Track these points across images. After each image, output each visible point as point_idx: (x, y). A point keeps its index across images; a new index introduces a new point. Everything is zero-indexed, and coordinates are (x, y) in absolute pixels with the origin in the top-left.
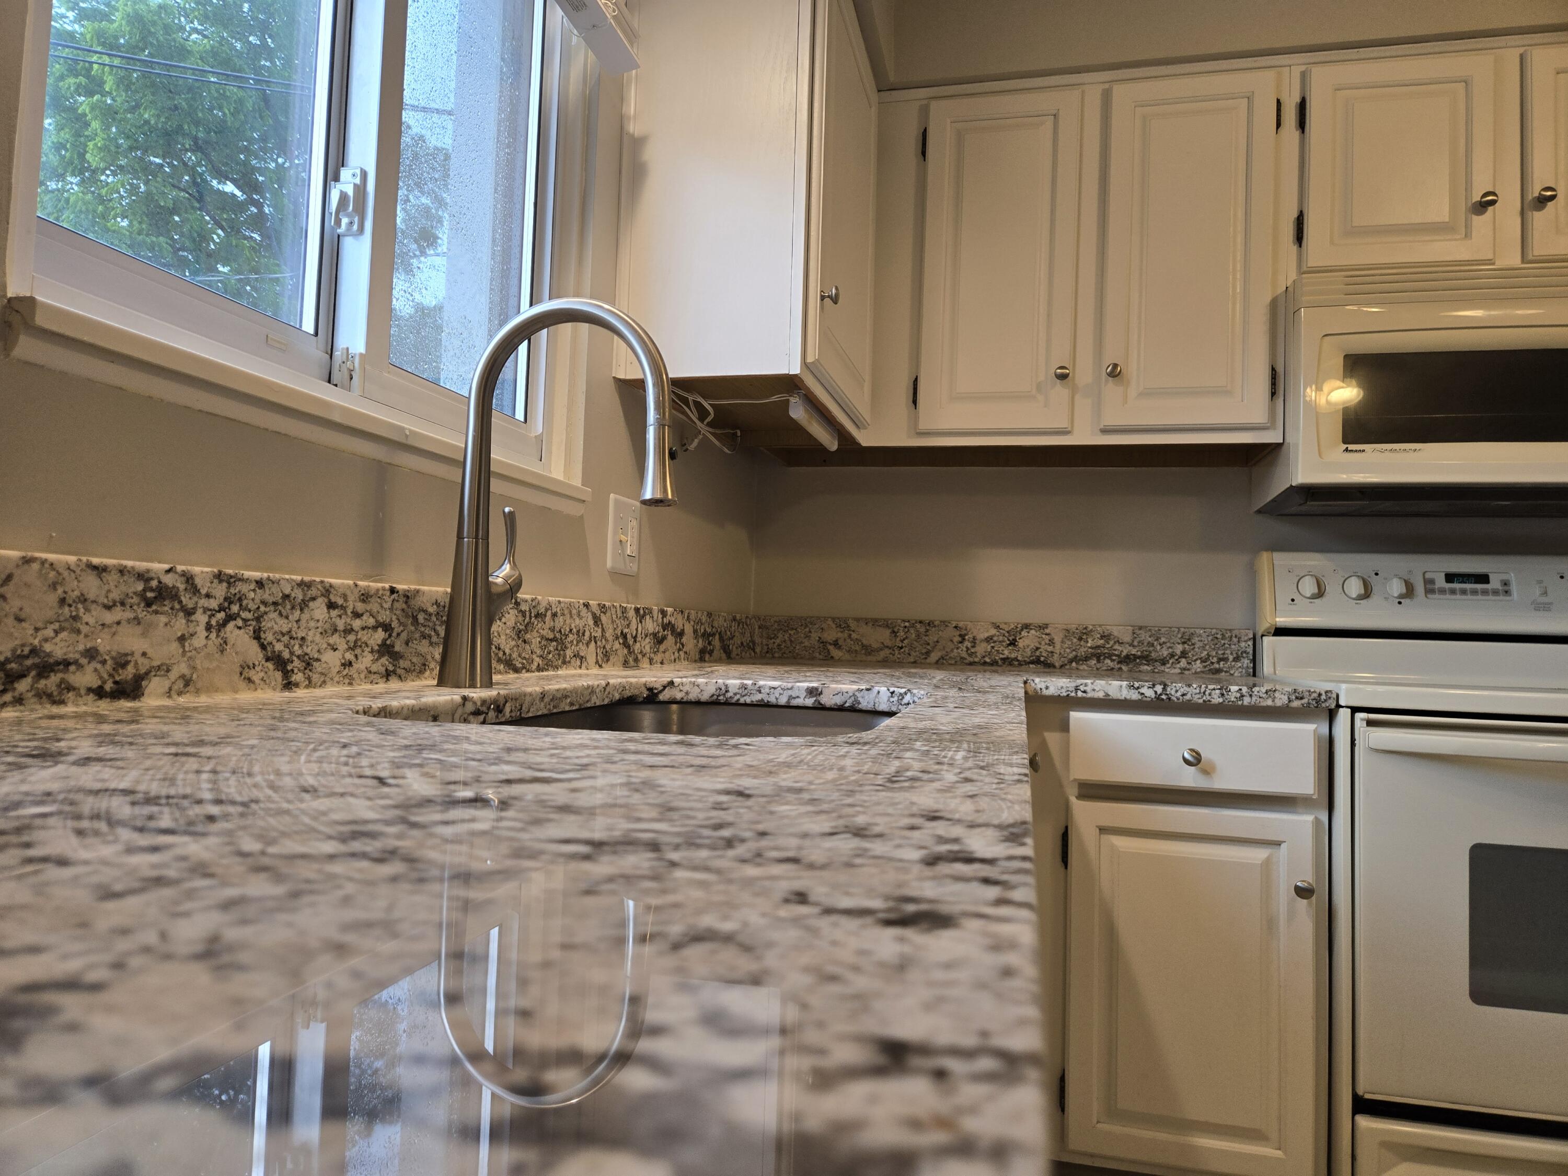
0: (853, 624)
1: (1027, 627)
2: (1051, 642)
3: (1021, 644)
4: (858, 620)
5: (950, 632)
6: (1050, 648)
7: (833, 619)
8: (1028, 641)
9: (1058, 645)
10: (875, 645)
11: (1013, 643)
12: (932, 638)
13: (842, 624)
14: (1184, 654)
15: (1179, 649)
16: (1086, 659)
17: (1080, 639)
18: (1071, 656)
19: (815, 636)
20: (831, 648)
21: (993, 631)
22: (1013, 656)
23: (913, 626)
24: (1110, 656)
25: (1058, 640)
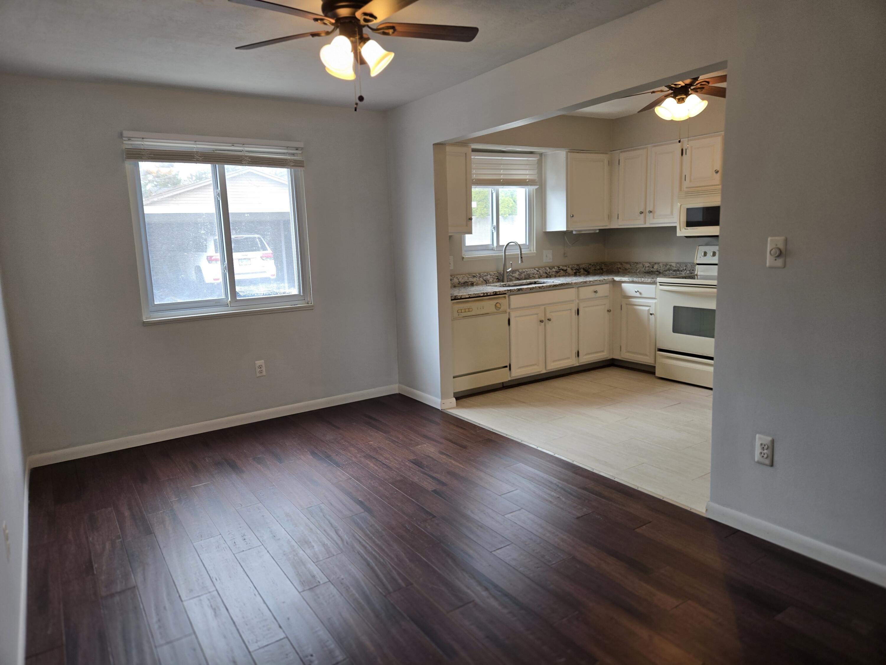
0: (623, 263)
1: (656, 263)
2: (660, 267)
3: (654, 267)
4: (624, 262)
5: (641, 265)
6: (660, 268)
7: (619, 262)
8: (656, 267)
9: (661, 268)
10: (627, 268)
11: (653, 267)
12: (637, 267)
13: (621, 264)
14: (685, 269)
15: (684, 268)
16: (667, 271)
17: (666, 266)
18: (664, 270)
19: (616, 266)
20: (619, 269)
21: (649, 265)
22: (653, 270)
23: (634, 264)
24: (671, 270)
25: (661, 266)
